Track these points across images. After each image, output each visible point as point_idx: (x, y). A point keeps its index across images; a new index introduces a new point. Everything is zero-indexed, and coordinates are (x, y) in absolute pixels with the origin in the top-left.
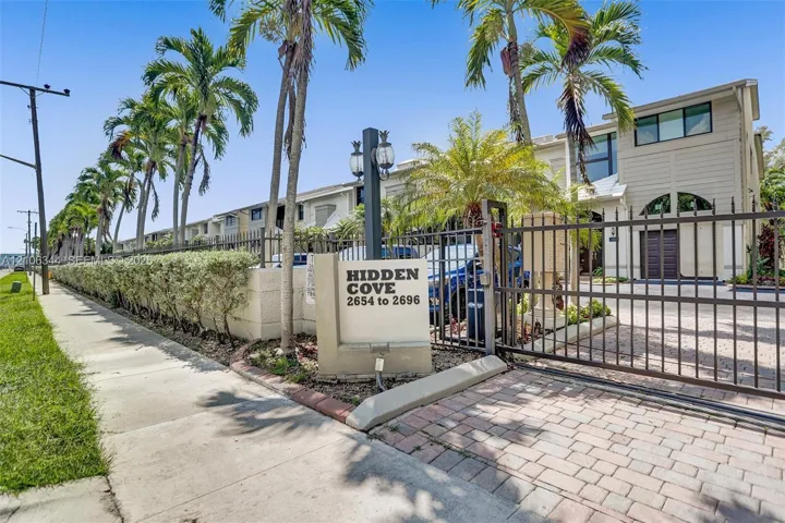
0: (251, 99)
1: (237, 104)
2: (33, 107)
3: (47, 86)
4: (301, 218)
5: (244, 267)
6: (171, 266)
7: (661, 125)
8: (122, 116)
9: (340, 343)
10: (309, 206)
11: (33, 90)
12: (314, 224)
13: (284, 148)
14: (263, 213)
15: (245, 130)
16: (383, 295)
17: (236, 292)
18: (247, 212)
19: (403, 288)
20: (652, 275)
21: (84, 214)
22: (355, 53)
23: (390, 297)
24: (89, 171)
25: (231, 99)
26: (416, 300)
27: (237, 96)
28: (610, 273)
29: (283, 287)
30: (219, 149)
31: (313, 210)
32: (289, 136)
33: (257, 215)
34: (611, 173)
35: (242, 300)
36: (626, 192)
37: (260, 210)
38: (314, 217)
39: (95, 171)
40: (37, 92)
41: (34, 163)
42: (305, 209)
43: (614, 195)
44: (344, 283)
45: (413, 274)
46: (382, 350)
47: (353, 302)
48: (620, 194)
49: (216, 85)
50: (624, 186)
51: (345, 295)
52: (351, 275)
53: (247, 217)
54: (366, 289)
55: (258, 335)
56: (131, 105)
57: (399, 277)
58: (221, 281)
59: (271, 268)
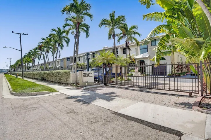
0: (69, 40)
1: (66, 41)
2: (20, 38)
3: (23, 33)
4: (79, 60)
5: (69, 72)
6: (57, 72)
7: (156, 41)
8: (41, 42)
9: (82, 82)
10: (81, 57)
11: (20, 34)
12: (83, 62)
13: (75, 53)
14: (70, 59)
15: (68, 45)
16: (88, 76)
17: (68, 76)
18: (66, 59)
19: (90, 75)
20: (154, 74)
21: (29, 60)
22: (87, 35)
23: (89, 76)
24: (31, 51)
25: (65, 40)
26: (92, 77)
27: (66, 39)
28: (146, 73)
29: (75, 75)
30: (62, 48)
31: (82, 59)
32: (76, 51)
33: (68, 60)
34: (147, 51)
35: (69, 78)
36: (149, 56)
37: (69, 58)
38: (83, 60)
39: (32, 51)
40: (21, 35)
41: (20, 50)
42: (80, 58)
43: (146, 57)
44: (83, 74)
45: (92, 73)
46: (87, 82)
47: (84, 77)
48: (148, 56)
49: (62, 37)
50: (149, 55)
51: (83, 76)
52: (84, 73)
53: (66, 60)
54: (86, 75)
55: (71, 83)
56: (44, 39)
57: (90, 74)
58: (66, 75)
59: (73, 73)
